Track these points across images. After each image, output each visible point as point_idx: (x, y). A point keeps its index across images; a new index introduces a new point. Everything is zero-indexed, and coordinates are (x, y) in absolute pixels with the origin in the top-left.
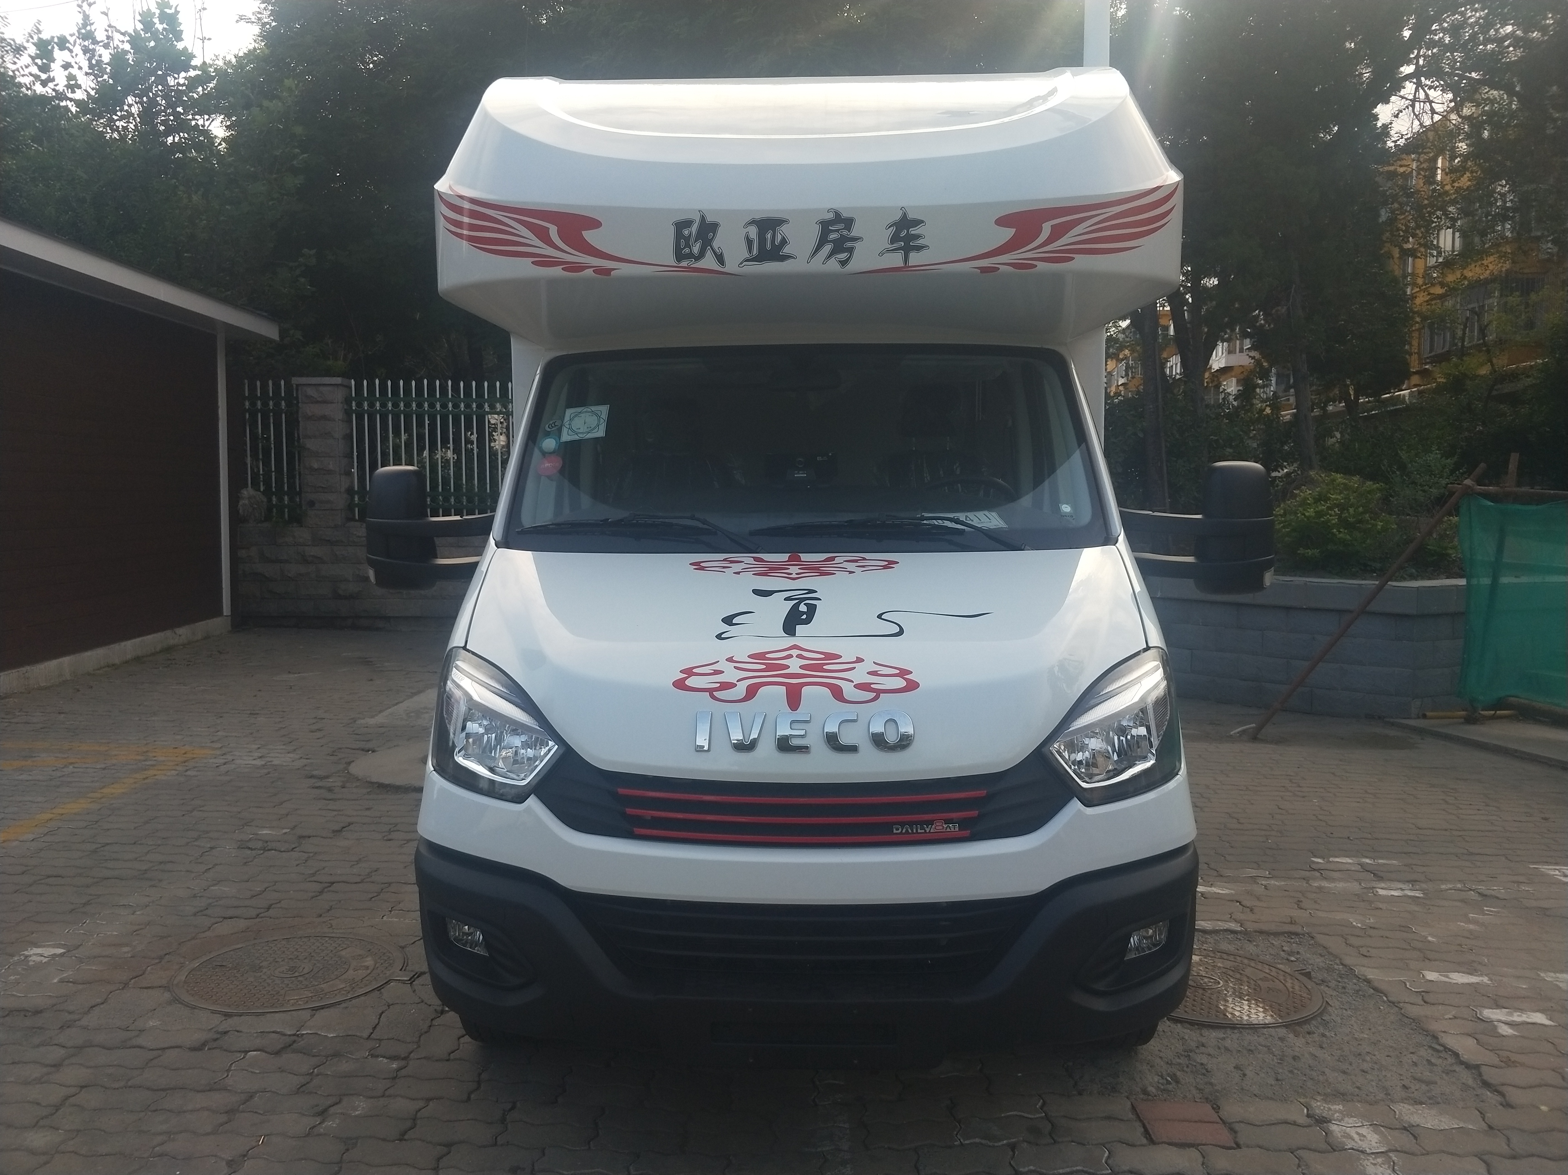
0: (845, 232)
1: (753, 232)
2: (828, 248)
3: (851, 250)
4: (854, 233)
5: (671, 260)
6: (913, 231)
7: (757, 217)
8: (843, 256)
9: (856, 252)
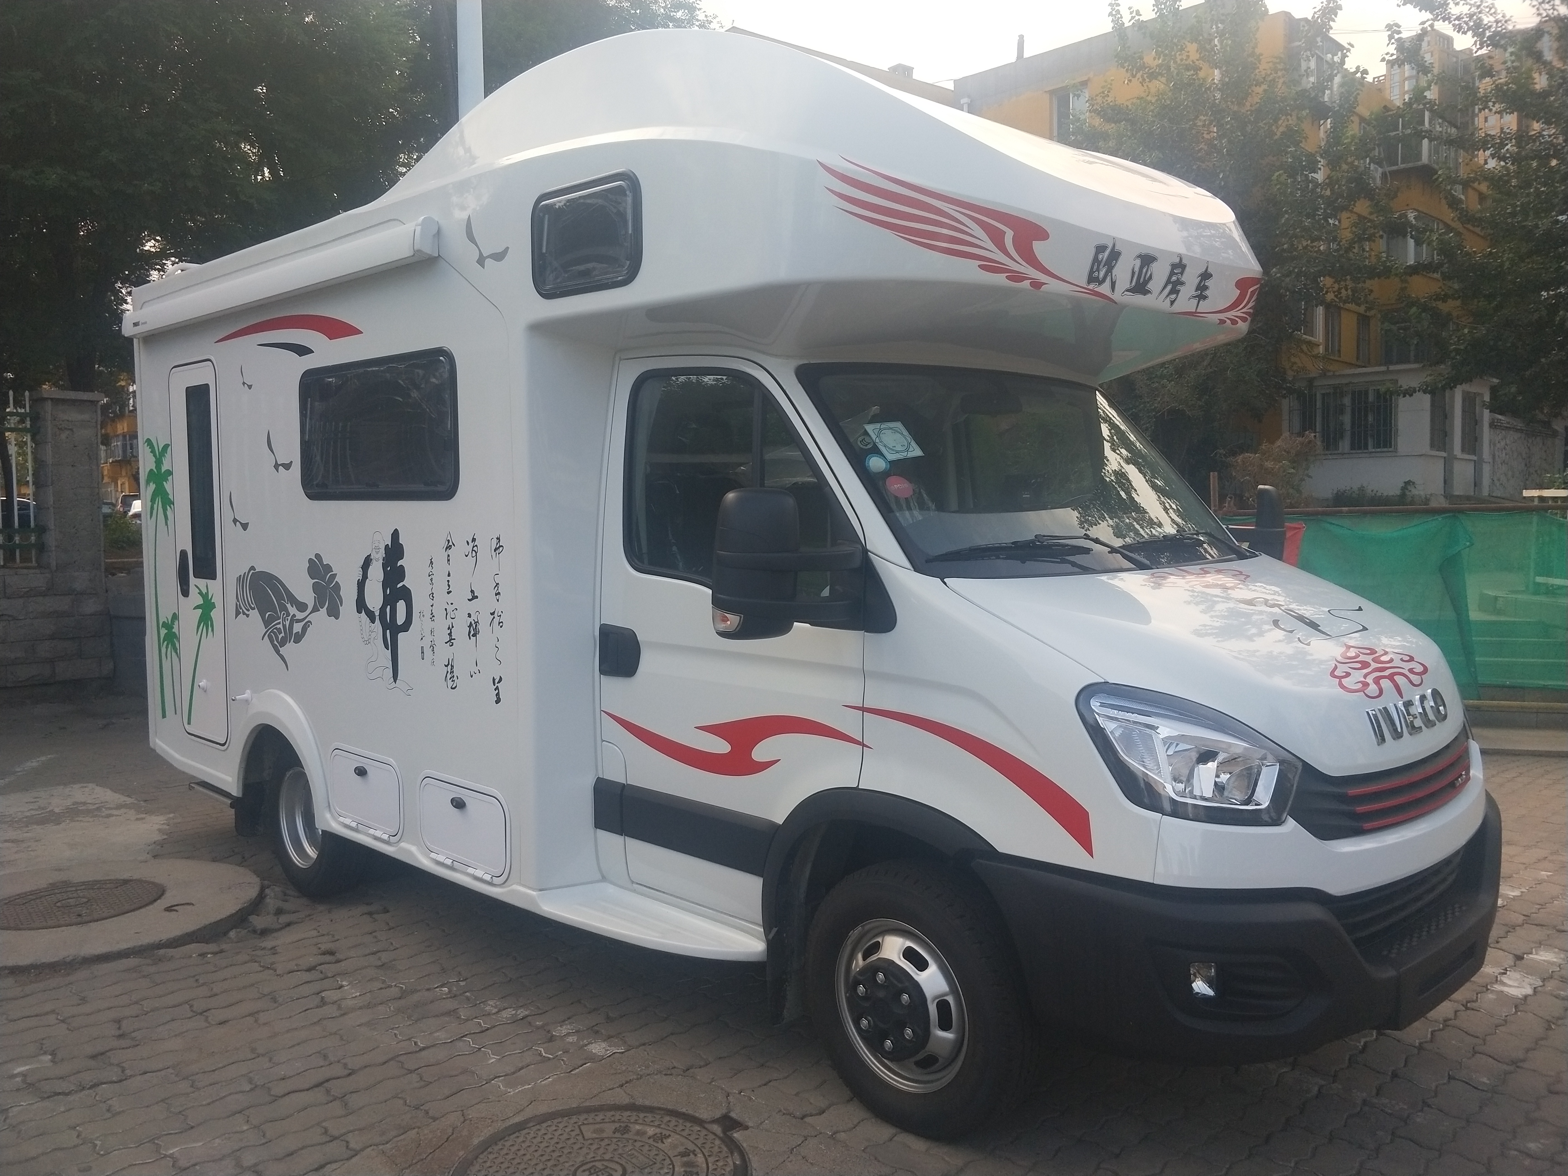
0: (1179, 276)
1: (1138, 263)
2: (1169, 287)
3: (1178, 293)
4: (1183, 279)
5: (1083, 282)
6: (1207, 283)
8: (1173, 296)
9: (1180, 295)
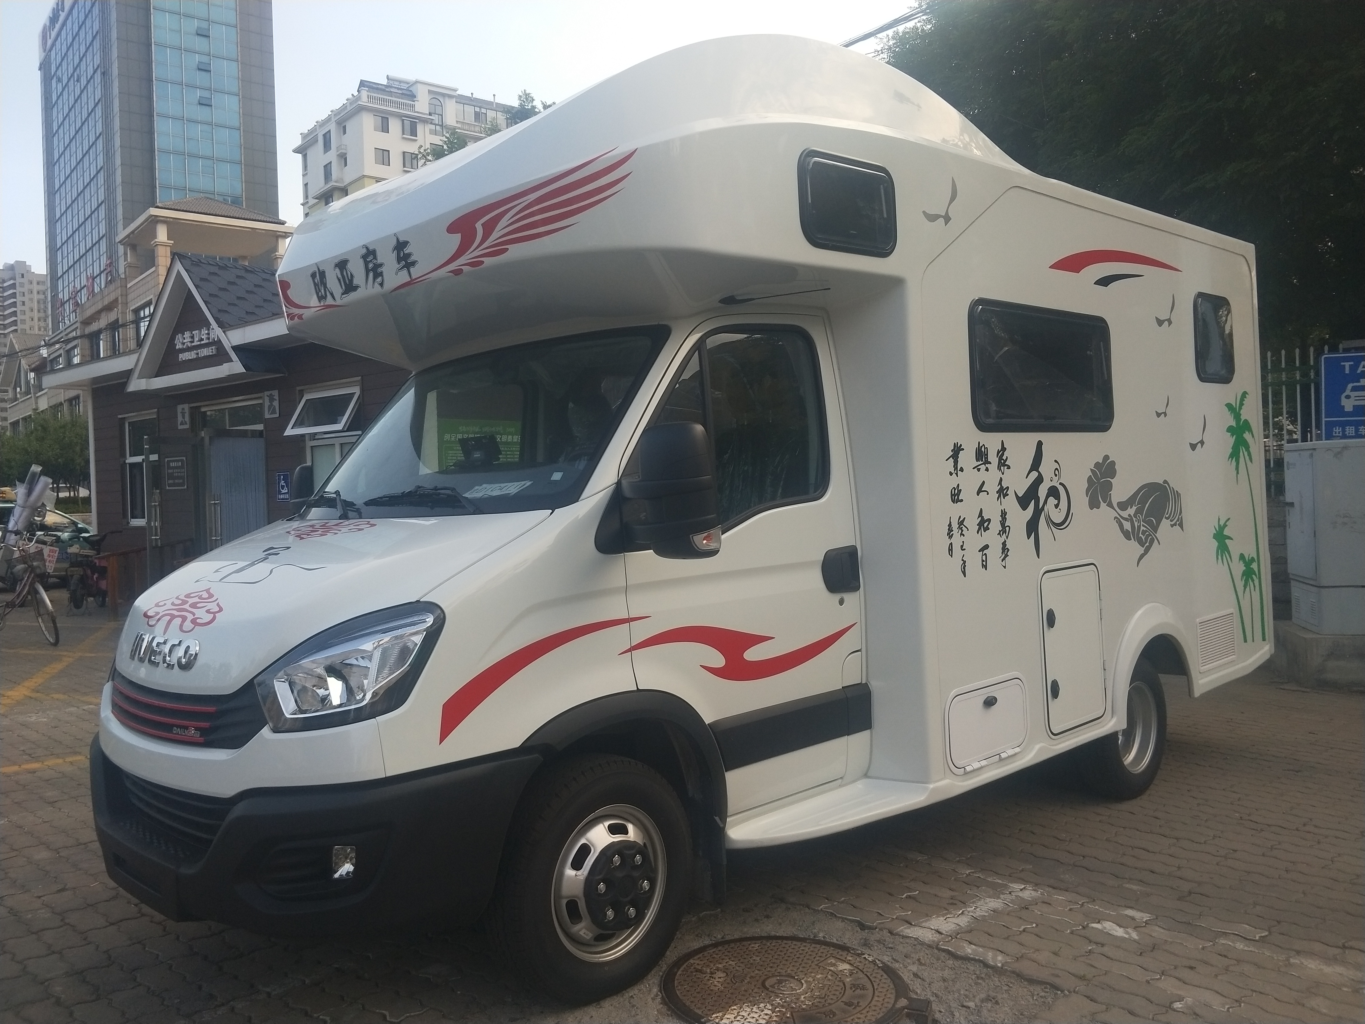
0: (375, 261)
1: (338, 270)
2: (371, 275)
3: (381, 274)
4: (379, 261)
5: (317, 303)
6: (407, 251)
7: (337, 261)
8: (379, 280)
9: (384, 274)
